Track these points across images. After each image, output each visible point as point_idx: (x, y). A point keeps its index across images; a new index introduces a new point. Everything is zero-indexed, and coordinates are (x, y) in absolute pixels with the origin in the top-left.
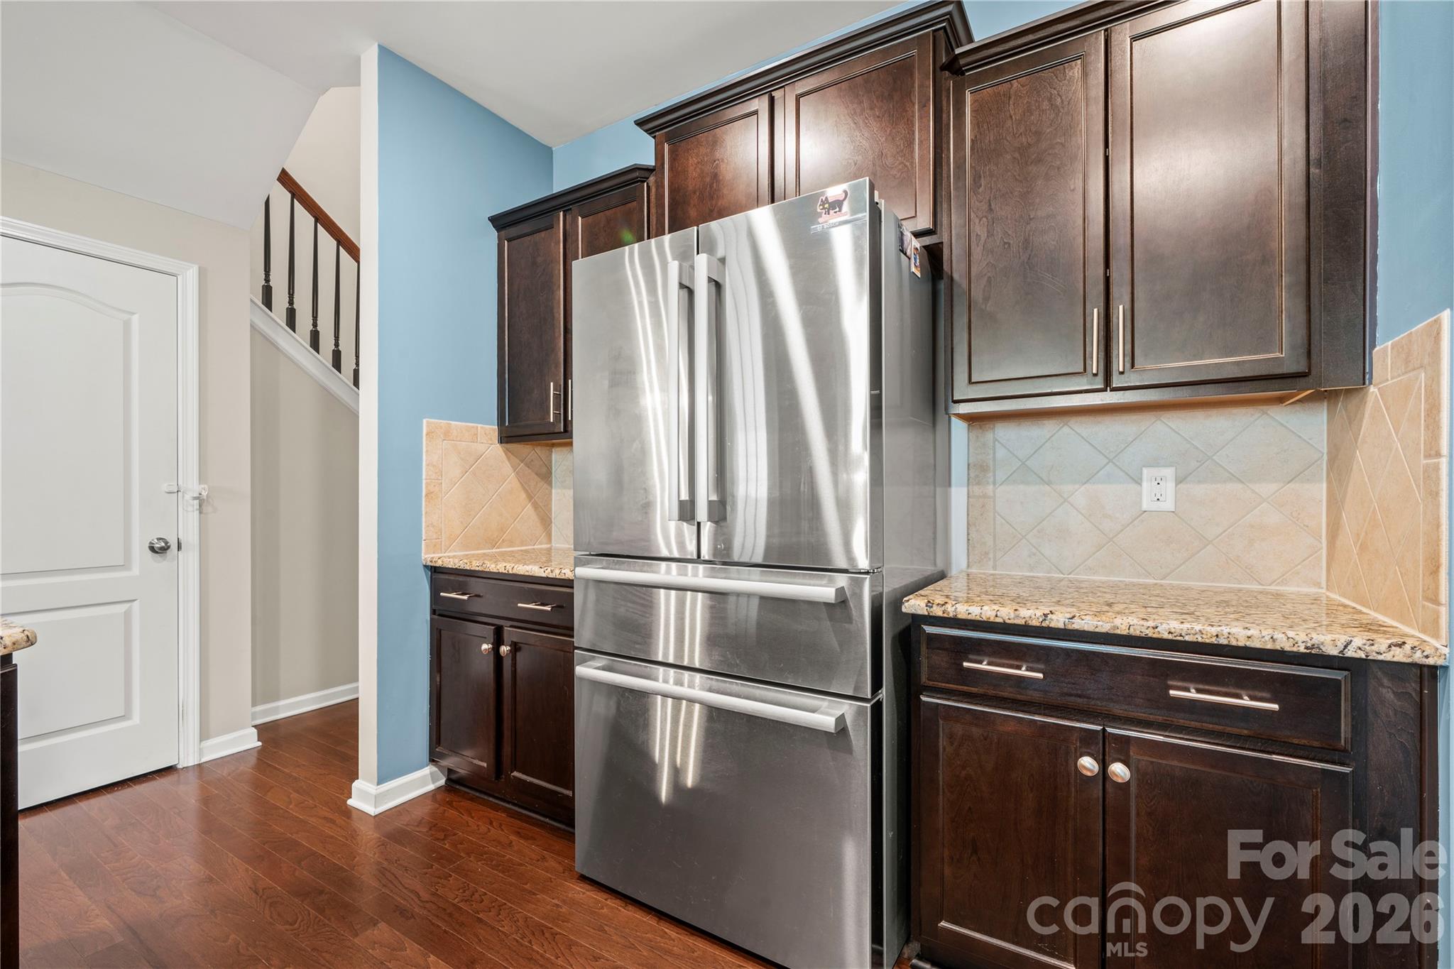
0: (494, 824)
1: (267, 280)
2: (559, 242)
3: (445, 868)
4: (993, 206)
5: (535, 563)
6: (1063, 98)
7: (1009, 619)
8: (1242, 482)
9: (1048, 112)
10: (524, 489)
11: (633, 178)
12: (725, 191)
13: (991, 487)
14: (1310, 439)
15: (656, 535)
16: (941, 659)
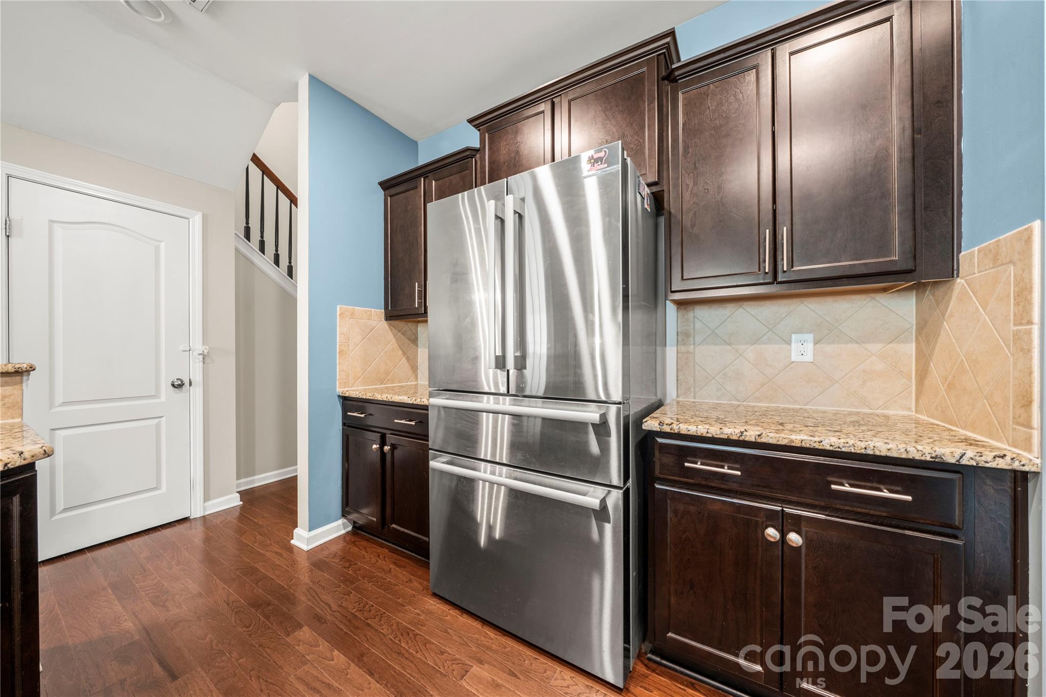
0: (381, 557)
1: (247, 223)
2: (421, 196)
3: (348, 587)
4: (697, 165)
5: (405, 394)
6: (744, 94)
7: (716, 435)
8: (857, 343)
9: (733, 103)
10: (401, 348)
11: (467, 155)
12: (524, 162)
13: (692, 347)
14: (904, 315)
15: (481, 377)
16: (668, 460)
